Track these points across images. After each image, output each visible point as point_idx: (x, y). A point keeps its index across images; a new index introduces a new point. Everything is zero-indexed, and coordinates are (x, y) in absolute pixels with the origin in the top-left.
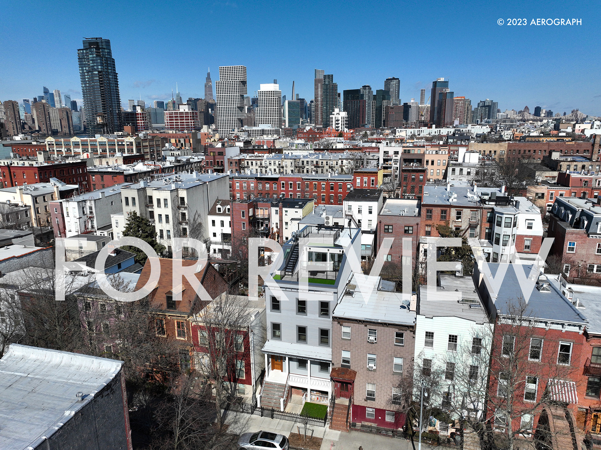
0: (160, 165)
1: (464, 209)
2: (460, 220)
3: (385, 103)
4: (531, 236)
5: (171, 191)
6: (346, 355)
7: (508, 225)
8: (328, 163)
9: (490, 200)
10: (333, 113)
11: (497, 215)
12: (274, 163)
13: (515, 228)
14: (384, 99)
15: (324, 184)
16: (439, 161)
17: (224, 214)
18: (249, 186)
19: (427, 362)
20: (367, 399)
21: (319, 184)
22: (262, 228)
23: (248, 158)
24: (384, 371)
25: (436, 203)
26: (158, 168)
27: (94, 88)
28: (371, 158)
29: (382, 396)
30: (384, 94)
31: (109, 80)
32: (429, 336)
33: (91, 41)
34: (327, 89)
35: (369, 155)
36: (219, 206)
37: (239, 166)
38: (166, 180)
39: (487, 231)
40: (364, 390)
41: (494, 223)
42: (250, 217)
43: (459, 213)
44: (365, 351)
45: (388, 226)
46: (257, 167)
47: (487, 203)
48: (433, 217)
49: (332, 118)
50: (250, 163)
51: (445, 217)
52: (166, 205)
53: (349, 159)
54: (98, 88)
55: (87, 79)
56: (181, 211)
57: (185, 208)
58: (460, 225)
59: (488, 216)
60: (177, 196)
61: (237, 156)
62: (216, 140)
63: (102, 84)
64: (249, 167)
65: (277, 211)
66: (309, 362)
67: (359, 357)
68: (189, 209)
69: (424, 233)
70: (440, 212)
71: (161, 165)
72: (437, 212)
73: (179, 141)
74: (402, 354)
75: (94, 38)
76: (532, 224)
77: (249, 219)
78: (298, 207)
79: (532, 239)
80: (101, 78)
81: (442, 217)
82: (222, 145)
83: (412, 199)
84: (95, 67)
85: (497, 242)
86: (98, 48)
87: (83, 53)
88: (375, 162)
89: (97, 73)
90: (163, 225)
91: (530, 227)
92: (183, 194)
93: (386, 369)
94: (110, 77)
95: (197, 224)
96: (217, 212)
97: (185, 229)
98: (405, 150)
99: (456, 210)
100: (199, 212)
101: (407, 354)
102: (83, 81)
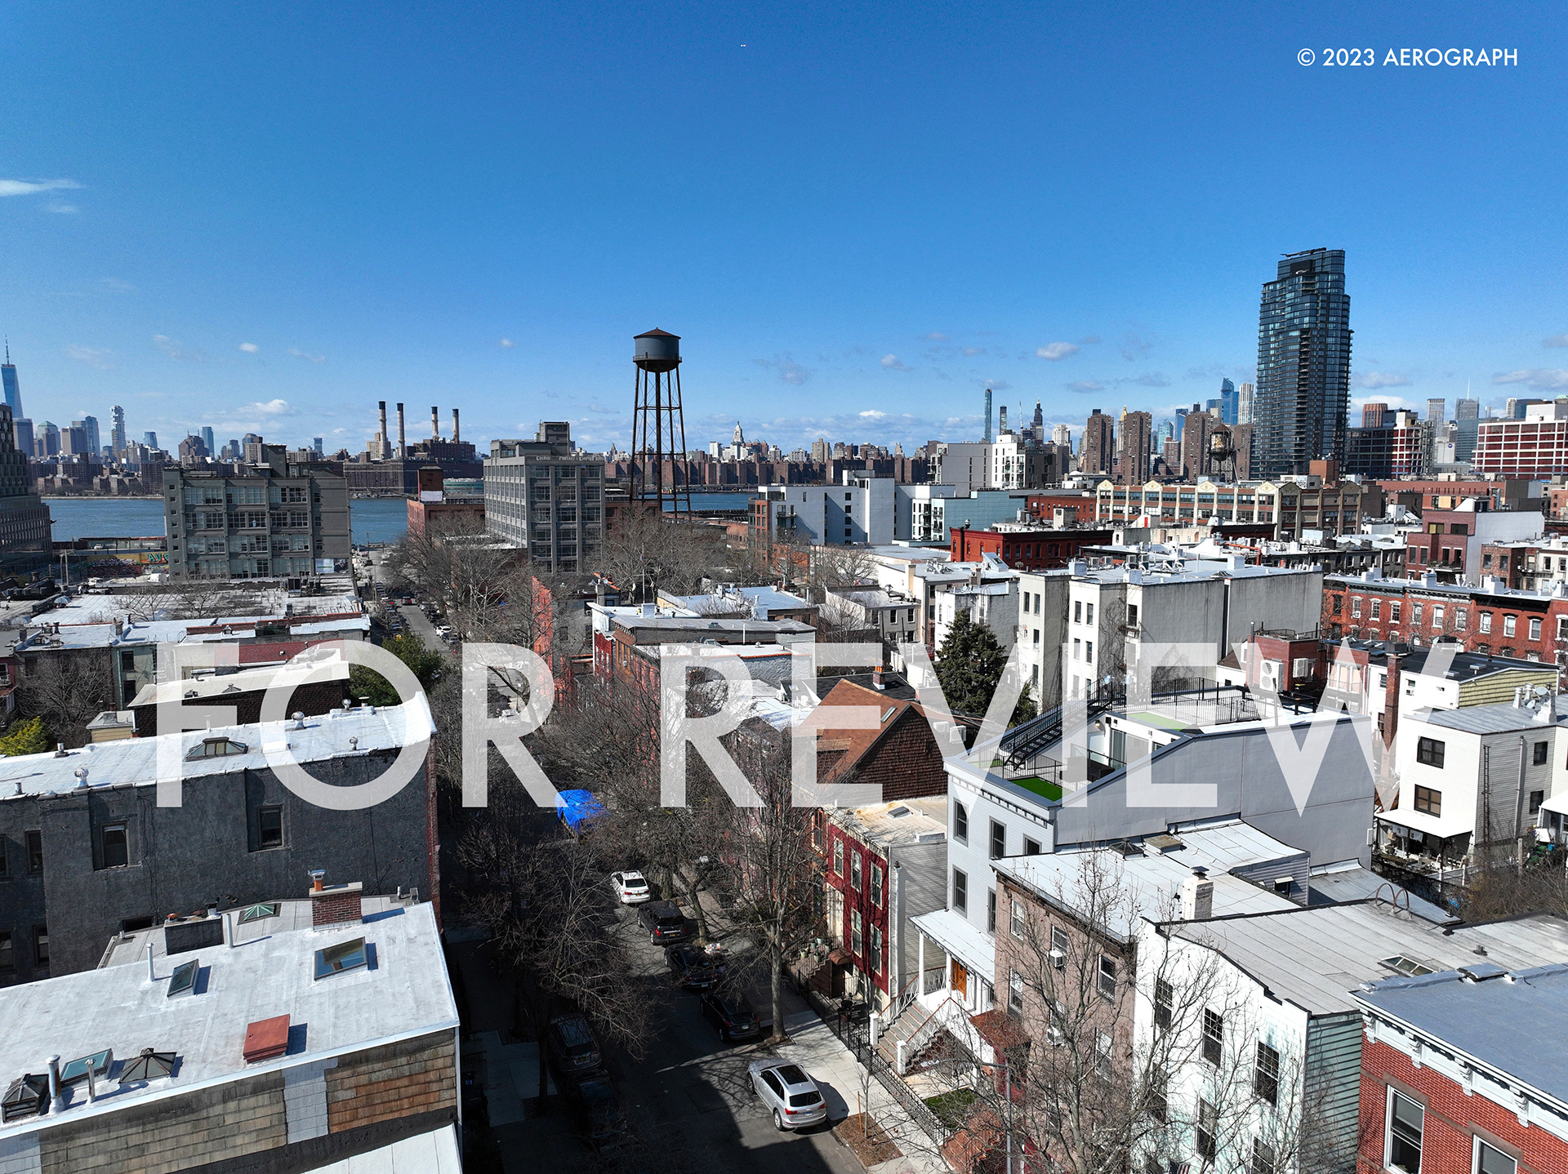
5: (1104, 586)
23: (1556, 547)
27: (1284, 372)
31: (1325, 350)
32: (1164, 992)
33: (1300, 260)
37: (1516, 569)
50: (1555, 564)
52: (1089, 619)
54: (1294, 371)
55: (1272, 352)
57: (1136, 633)
63: (1305, 360)
64: (1550, 575)
65: (1383, 677)
68: (1147, 637)
75: (1307, 252)
78: (1453, 674)
80: (1305, 346)
82: (1477, 508)
84: (1296, 321)
86: (1310, 275)
87: (1274, 290)
89: (1296, 333)
92: (1135, 597)
94: (1330, 340)
102: (1264, 357)
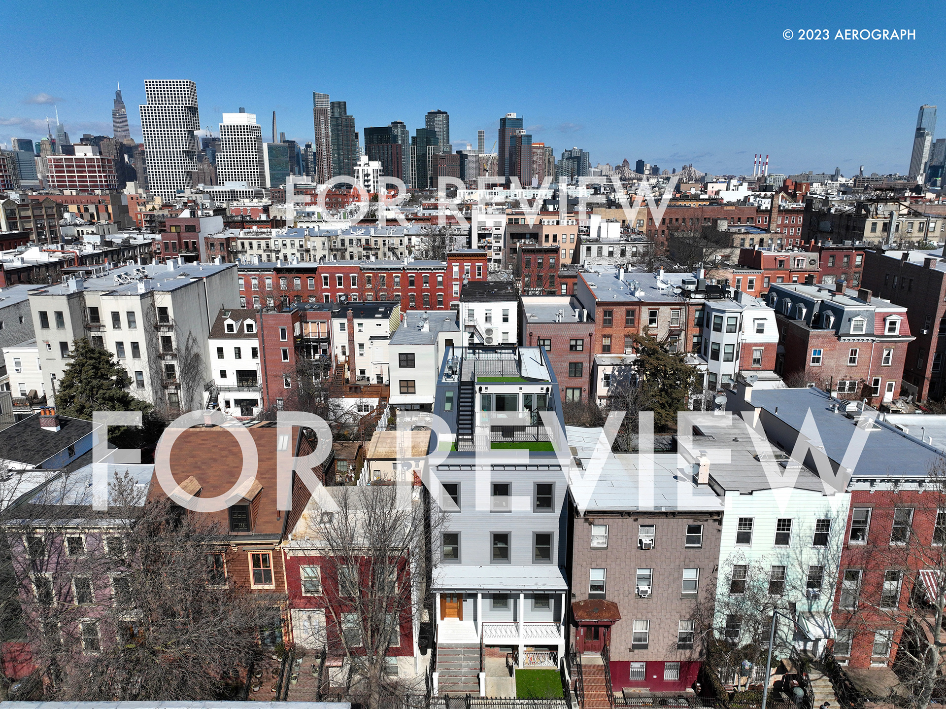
0: (73, 250)
1: (661, 307)
2: (654, 325)
3: (430, 149)
4: (761, 345)
5: (142, 296)
6: (597, 576)
7: (731, 329)
8: (387, 242)
9: (697, 291)
10: (359, 163)
11: (714, 313)
12: (292, 245)
13: (741, 332)
14: (428, 143)
15: (398, 277)
16: (564, 236)
17: (240, 335)
18: (262, 284)
19: (741, 570)
20: (635, 647)
21: (390, 276)
22: (317, 357)
23: (242, 236)
24: (665, 595)
25: (615, 299)
26: (71, 256)
28: (457, 232)
29: (661, 638)
30: (427, 136)
32: (745, 524)
34: (337, 125)
35: (450, 227)
36: (230, 321)
37: (228, 250)
38: (119, 276)
39: (695, 340)
40: (629, 633)
41: (708, 326)
42: (296, 338)
43: (653, 314)
44: (633, 565)
45: (544, 340)
46: (261, 252)
47: (693, 296)
48: (614, 321)
49: (358, 171)
50: (247, 245)
51: (632, 321)
52: (131, 323)
53: (422, 235)
56: (160, 334)
57: (171, 328)
58: (654, 332)
59: (697, 316)
60: (153, 305)
61: (219, 233)
62: (157, 207)
64: (246, 252)
65: (342, 325)
66: (522, 596)
67: (622, 577)
68: (178, 329)
69: (601, 349)
70: (624, 315)
71: (77, 251)
72: (619, 313)
73: (86, 210)
74: (697, 562)
76: (763, 325)
77: (295, 342)
78: (380, 316)
79: (763, 348)
81: (627, 321)
82: (191, 215)
83: (539, 295)
85: (716, 356)
88: (464, 240)
90: (126, 362)
91: (760, 331)
92: (164, 300)
93: (670, 591)
95: (192, 356)
96: (226, 332)
97: (170, 368)
98: (510, 220)
99: (649, 309)
100: (193, 334)
101: (707, 561)
